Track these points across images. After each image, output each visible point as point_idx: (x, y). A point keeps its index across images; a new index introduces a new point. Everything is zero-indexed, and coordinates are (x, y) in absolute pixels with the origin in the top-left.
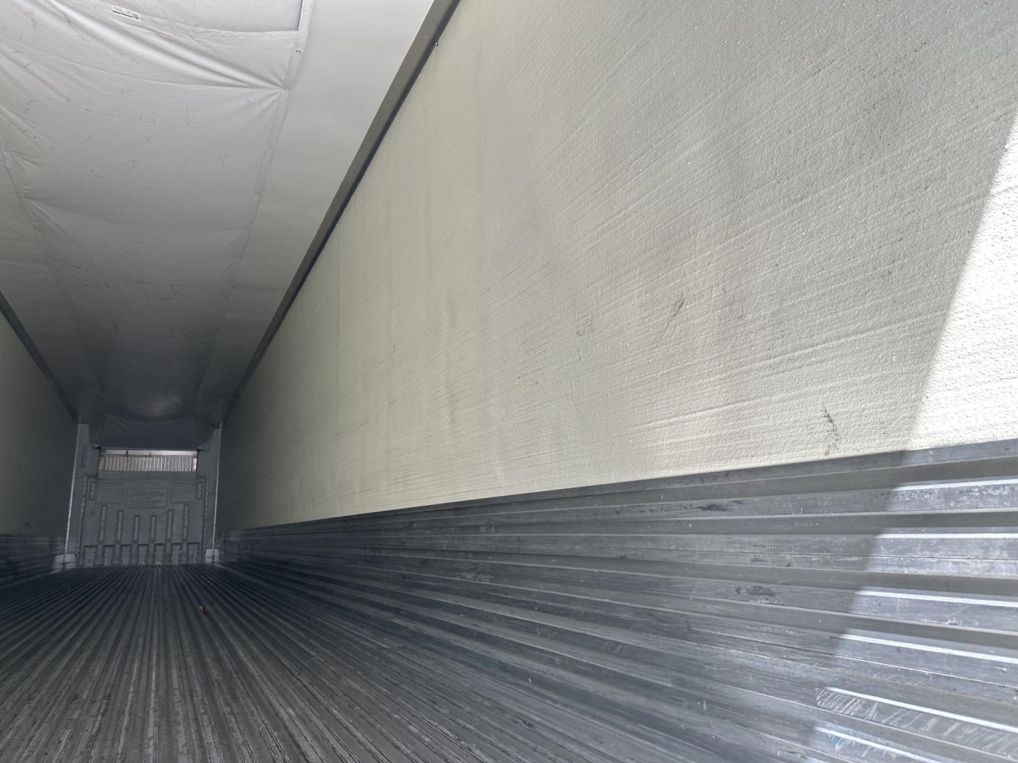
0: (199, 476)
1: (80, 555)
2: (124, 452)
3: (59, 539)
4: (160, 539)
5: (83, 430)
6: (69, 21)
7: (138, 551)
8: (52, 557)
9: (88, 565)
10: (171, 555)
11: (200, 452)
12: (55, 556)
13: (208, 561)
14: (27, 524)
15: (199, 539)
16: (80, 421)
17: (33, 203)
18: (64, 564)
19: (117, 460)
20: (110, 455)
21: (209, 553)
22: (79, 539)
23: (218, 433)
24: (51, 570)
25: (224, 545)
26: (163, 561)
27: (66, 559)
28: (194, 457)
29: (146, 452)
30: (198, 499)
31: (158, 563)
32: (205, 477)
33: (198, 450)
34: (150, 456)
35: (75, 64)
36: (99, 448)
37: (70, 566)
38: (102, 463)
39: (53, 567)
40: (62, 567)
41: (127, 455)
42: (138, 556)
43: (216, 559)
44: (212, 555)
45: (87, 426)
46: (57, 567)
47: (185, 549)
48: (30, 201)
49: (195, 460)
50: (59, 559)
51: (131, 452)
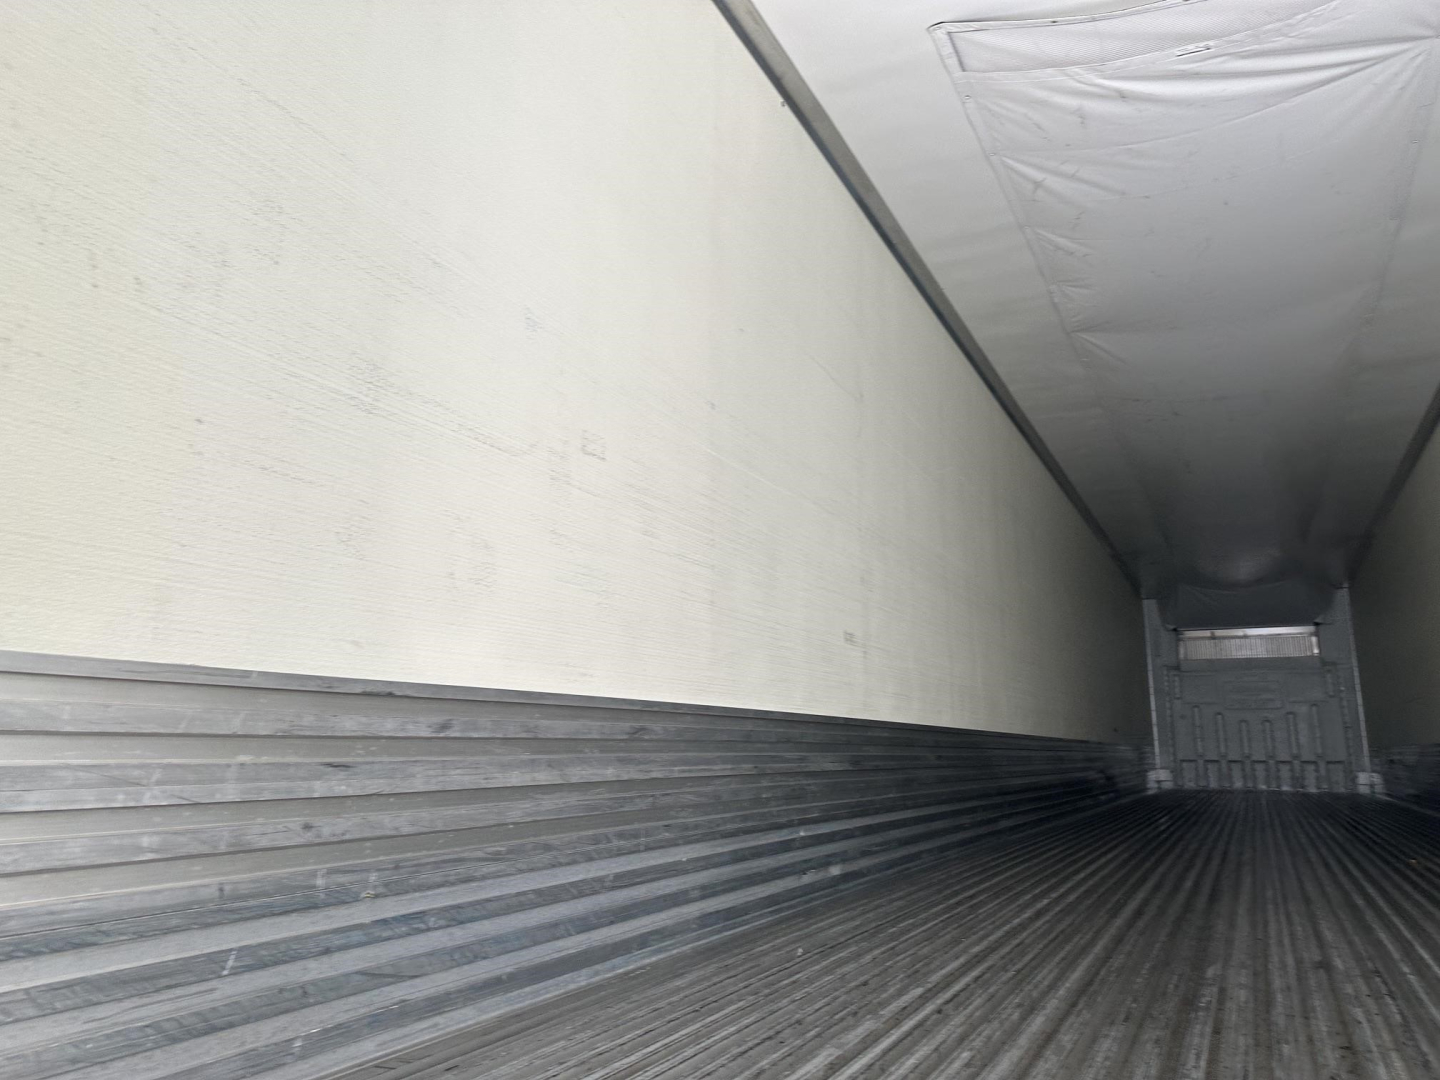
0: (1324, 664)
1: (1176, 772)
2: (1207, 633)
3: (1148, 749)
4: (1283, 756)
5: (1150, 607)
6: (1123, 96)
7: (1254, 770)
8: (1142, 774)
9: (1190, 785)
10: (1303, 778)
11: (1321, 627)
12: (1146, 771)
13: (1364, 790)
14: (1115, 730)
15: (1342, 755)
16: (1143, 596)
17: (1085, 336)
18: (1159, 782)
19: (1201, 645)
20: (1190, 638)
21: (1363, 778)
22: (1171, 750)
23: (1343, 596)
24: (1146, 789)
25: (1388, 766)
26: (1293, 786)
27: (1159, 778)
28: (1312, 634)
29: (1240, 632)
30: (1331, 697)
31: (1285, 788)
32: (1334, 664)
33: (1317, 624)
34: (1245, 637)
35: (1130, 146)
36: (1175, 630)
37: (1168, 785)
38: (1182, 651)
39: (1148, 786)
40: (1156, 785)
41: (1213, 638)
42: (1255, 778)
43: (1379, 789)
44: (1368, 781)
45: (1153, 602)
46: (1152, 788)
47: (1323, 772)
48: (1079, 334)
49: (1314, 639)
50: (1152, 776)
51: (1219, 633)
